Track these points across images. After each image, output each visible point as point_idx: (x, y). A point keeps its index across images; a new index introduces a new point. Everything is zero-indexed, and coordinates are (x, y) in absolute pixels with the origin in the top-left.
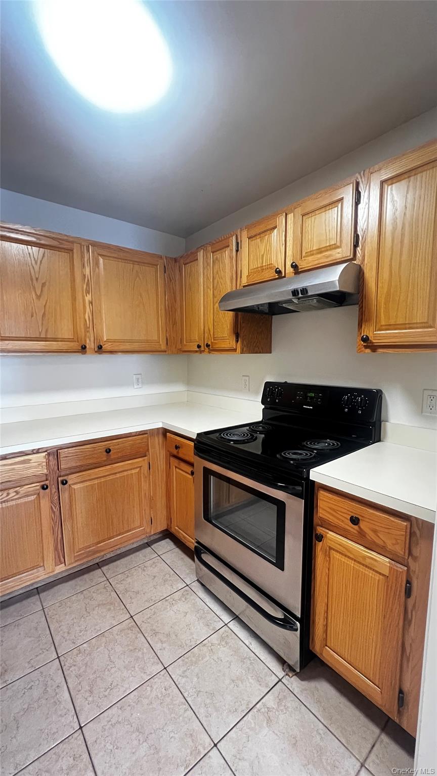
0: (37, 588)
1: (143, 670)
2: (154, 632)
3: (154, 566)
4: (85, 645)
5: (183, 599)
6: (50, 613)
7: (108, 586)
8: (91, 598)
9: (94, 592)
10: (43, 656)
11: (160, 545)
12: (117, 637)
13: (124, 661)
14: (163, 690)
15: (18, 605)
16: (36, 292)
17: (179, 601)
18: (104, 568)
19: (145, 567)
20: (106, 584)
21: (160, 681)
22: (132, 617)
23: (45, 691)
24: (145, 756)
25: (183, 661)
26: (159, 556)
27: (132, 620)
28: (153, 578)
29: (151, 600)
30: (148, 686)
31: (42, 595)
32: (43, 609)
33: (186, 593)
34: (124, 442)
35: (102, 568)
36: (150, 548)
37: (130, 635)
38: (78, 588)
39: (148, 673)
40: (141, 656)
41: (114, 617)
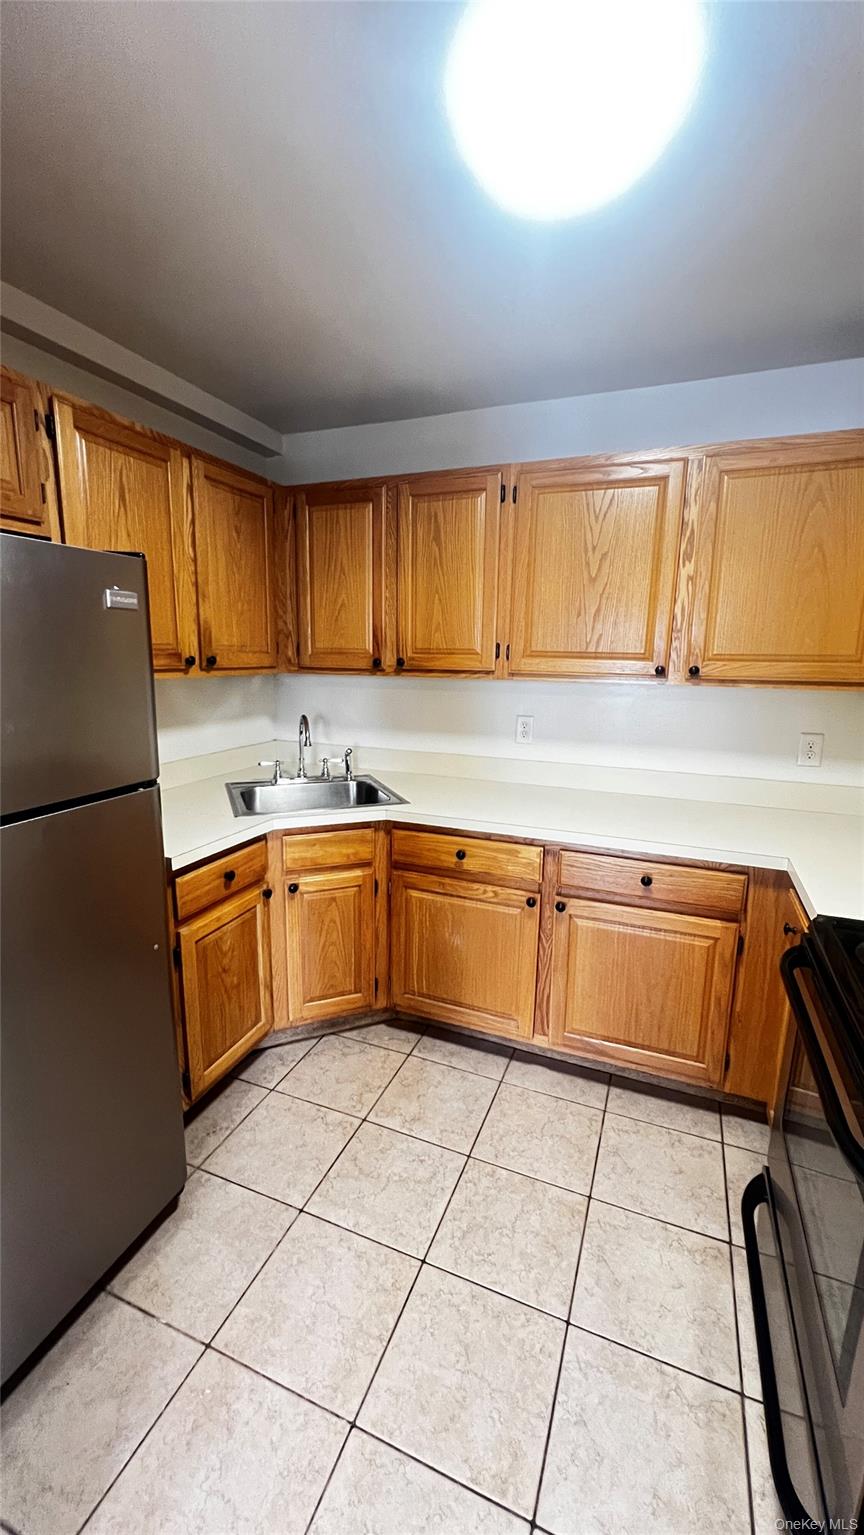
0: (515, 1049)
1: (539, 1284)
2: (601, 1254)
3: (696, 1153)
4: (504, 1171)
5: (699, 1259)
6: (504, 1093)
7: (596, 1121)
8: (562, 1118)
9: (571, 1113)
10: (457, 1138)
11: (743, 1128)
12: (546, 1203)
13: (526, 1245)
14: (538, 1347)
15: (482, 1054)
16: (589, 573)
17: (686, 1253)
18: (615, 1091)
19: (679, 1141)
20: (596, 1115)
21: (545, 1328)
22: (590, 1197)
23: (429, 1181)
24: (447, 1387)
25: (604, 1348)
26: (723, 1143)
27: (586, 1203)
28: (677, 1169)
29: (641, 1203)
30: (525, 1314)
31: (515, 1064)
32: (501, 1082)
33: (716, 1252)
34: (684, 874)
35: (612, 1088)
36: (718, 1116)
37: (565, 1220)
38: (558, 1089)
39: (540, 1298)
40: (552, 1264)
41: (566, 1172)
